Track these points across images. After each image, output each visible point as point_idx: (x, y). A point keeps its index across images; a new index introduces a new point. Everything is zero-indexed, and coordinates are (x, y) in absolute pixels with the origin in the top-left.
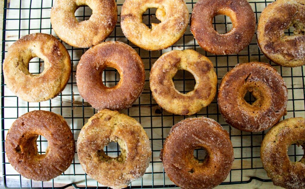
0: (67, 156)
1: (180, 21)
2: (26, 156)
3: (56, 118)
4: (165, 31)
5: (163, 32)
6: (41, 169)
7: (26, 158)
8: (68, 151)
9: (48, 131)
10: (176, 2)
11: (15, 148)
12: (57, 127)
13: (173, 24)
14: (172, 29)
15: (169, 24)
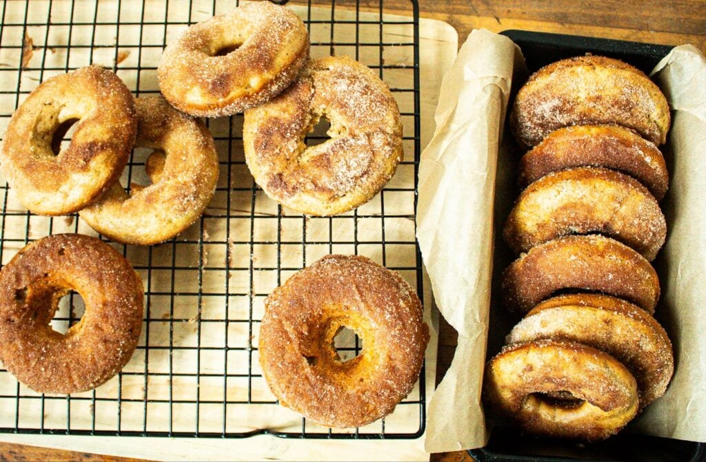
0: (106, 365)
1: (186, 193)
2: (27, 317)
3: (131, 278)
4: (150, 208)
5: (147, 210)
6: (42, 358)
7: (25, 321)
8: (114, 355)
9: (101, 295)
10: (190, 148)
11: (19, 288)
12: (124, 297)
13: (170, 197)
14: (165, 206)
15: (161, 194)
